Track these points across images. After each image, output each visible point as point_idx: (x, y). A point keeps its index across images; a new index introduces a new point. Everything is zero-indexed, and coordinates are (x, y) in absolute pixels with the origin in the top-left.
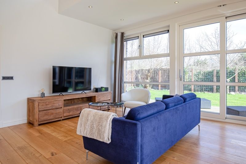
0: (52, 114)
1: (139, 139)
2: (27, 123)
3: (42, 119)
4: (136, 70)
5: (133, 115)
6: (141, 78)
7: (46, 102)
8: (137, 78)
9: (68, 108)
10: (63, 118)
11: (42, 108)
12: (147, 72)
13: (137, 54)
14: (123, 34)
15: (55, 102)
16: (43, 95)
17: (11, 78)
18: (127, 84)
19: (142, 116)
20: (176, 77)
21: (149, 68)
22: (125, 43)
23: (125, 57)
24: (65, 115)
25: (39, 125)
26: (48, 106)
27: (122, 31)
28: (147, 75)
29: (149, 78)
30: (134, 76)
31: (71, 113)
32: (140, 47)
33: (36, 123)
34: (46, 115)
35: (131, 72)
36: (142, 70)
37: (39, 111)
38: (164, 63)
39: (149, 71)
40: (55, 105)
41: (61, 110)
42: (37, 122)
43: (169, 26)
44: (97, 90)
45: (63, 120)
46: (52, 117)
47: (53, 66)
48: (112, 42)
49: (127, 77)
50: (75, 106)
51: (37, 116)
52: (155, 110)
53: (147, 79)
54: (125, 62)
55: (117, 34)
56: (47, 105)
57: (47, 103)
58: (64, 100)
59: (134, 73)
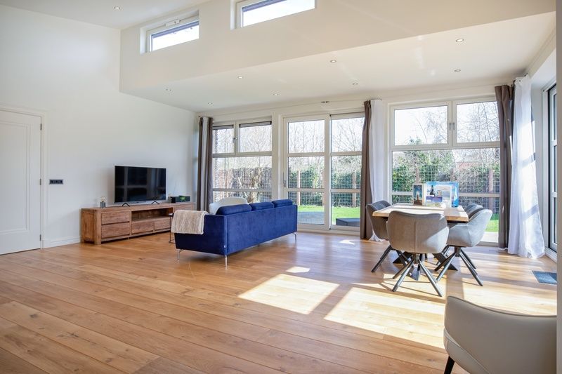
0: (118, 229)
1: (226, 229)
2: (82, 242)
3: (106, 235)
4: (233, 170)
5: (221, 211)
6: (243, 184)
7: (110, 214)
8: (235, 184)
9: (137, 222)
10: (131, 236)
11: (106, 221)
12: (252, 172)
13: (230, 150)
14: (210, 120)
15: (121, 214)
16: (103, 204)
17: (61, 182)
18: (217, 192)
19: (228, 212)
20: (279, 182)
21: (257, 166)
22: (214, 131)
23: (214, 152)
24: (134, 231)
25: (103, 243)
26: (113, 219)
27: (211, 116)
28: (253, 179)
29: (256, 185)
30: (230, 181)
31: (141, 230)
32: (236, 140)
33: (99, 241)
34: (110, 230)
35: (226, 173)
36: (245, 169)
37: (102, 225)
38: (266, 162)
39: (256, 171)
40: (121, 217)
41: (128, 225)
42: (100, 239)
43: (271, 117)
44: (173, 200)
45: (130, 238)
46: (117, 233)
47: (116, 167)
48: (196, 130)
49: (217, 182)
50: (147, 221)
51: (99, 232)
52: (241, 210)
53: (253, 185)
54: (214, 159)
55: (202, 119)
56: (111, 217)
57: (112, 215)
58: (132, 212)
59: (230, 174)
